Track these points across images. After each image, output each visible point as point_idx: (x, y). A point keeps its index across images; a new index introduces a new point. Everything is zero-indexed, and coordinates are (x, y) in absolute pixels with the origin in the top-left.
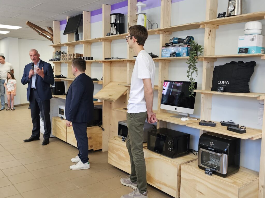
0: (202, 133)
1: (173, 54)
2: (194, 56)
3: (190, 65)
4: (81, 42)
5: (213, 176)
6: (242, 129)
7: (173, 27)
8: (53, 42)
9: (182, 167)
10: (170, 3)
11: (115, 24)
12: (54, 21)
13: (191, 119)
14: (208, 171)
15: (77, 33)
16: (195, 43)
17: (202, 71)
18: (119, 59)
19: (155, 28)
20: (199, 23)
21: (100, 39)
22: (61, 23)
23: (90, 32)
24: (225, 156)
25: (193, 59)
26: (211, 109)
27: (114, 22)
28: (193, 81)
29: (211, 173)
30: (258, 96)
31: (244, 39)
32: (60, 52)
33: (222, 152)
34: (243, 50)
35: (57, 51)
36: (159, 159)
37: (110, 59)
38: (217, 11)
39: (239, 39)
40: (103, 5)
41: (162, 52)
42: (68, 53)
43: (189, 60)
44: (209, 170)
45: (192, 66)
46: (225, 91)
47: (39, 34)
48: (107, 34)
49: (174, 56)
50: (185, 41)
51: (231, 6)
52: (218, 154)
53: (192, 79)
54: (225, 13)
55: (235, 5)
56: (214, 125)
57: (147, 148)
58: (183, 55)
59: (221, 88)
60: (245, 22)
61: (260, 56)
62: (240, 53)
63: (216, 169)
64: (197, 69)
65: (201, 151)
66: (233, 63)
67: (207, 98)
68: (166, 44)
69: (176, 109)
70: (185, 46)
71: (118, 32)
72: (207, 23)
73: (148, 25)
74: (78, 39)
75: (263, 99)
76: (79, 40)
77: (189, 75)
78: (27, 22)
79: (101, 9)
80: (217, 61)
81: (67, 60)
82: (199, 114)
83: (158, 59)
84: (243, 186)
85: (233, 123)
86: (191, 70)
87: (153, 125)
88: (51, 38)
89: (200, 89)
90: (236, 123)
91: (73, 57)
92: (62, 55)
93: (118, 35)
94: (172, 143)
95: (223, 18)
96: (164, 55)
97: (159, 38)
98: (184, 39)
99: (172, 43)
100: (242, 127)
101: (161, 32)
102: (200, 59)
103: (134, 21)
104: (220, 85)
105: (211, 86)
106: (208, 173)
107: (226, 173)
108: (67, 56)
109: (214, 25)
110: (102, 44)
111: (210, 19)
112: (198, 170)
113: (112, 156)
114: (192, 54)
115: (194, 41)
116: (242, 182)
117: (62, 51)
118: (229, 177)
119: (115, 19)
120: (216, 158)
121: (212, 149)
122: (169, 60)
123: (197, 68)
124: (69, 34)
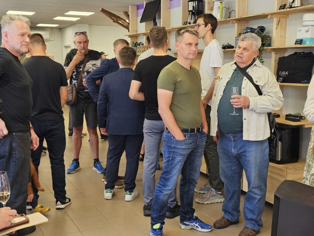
8: (129, 31)
11: (193, 12)
12: (130, 6)
15: (154, 21)
22: (138, 7)
23: (169, 19)
31: (301, 31)
32: (137, 42)
34: (299, 41)
39: (297, 31)
41: (236, 42)
42: (145, 45)
47: (114, 21)
48: (184, 23)
62: (296, 44)
68: (240, 34)
83: (232, 51)
88: (127, 26)
92: (138, 47)
98: (256, 29)
102: (268, 50)
103: (211, 8)
104: (281, 76)
108: (143, 48)
109: (282, 15)
119: (193, 7)
124: (146, 22)
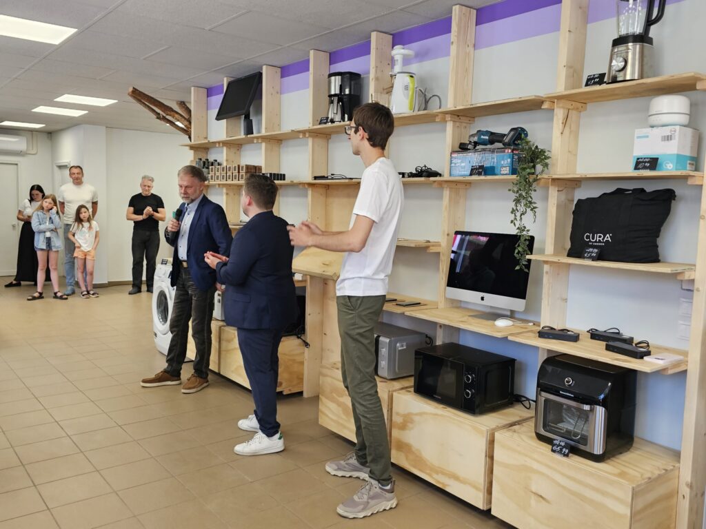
0: (545, 358)
1: (476, 169)
2: (529, 174)
3: (517, 195)
4: (257, 138)
5: (573, 458)
6: (642, 347)
7: (479, 105)
8: (190, 138)
9: (497, 435)
10: (471, 49)
11: (340, 97)
12: (193, 88)
13: (518, 324)
14: (559, 445)
15: (247, 117)
16: (531, 143)
17: (546, 210)
18: (346, 178)
19: (434, 108)
20: (542, 97)
21: (304, 132)
22: (210, 92)
23: (279, 115)
24: (600, 411)
25: (526, 182)
26: (566, 299)
27: (338, 92)
28: (524, 233)
29: (567, 451)
30: (679, 269)
31: (647, 137)
32: (207, 160)
33: (593, 402)
34: (645, 162)
35: (201, 159)
36: (441, 415)
37: (326, 178)
38: (582, 70)
39: (635, 137)
40: (312, 52)
41: (451, 163)
42: (225, 164)
43: (517, 184)
44: (563, 444)
45: (524, 198)
46: (600, 257)
47: (159, 117)
48: (321, 120)
49: (480, 174)
50: (507, 140)
51: (618, 58)
52: (585, 406)
53: (522, 229)
54: (602, 76)
55: (627, 56)
56: (575, 338)
57: (412, 389)
58: (502, 172)
59: (591, 250)
60: (649, 95)
61: (685, 178)
62: (639, 169)
63: (578, 441)
64: (534, 205)
65: (544, 399)
66: (619, 192)
67: (558, 274)
68: (461, 144)
69: (482, 299)
70: (506, 151)
71: (346, 116)
72: (560, 98)
73: (419, 101)
74: (249, 130)
75: (692, 278)
76: (252, 133)
77: (516, 219)
78: (131, 89)
79: (308, 61)
80: (582, 186)
81: (223, 179)
82: (538, 312)
83: (442, 181)
84: (643, 482)
85: (618, 333)
86: (521, 208)
87: (427, 336)
88: (185, 128)
89: (542, 251)
90: (626, 334)
91: (239, 172)
92: (212, 169)
93: (347, 122)
94: (473, 378)
95: (597, 87)
96: (456, 172)
97: (444, 130)
98: (505, 135)
99: (476, 144)
100: (640, 343)
101: (448, 117)
102: (543, 180)
103: (384, 89)
104: (590, 243)
105: (568, 245)
106: (560, 452)
107: (601, 453)
108: (223, 171)
109: (576, 102)
110: (307, 145)
111: (565, 90)
112: (535, 445)
113: (330, 409)
114: (524, 169)
115: (529, 138)
116: (639, 472)
117: (211, 159)
118: (609, 461)
119: (341, 86)
120: (579, 417)
121: (570, 395)
122: (468, 184)
123: (535, 203)
124: (229, 119)
